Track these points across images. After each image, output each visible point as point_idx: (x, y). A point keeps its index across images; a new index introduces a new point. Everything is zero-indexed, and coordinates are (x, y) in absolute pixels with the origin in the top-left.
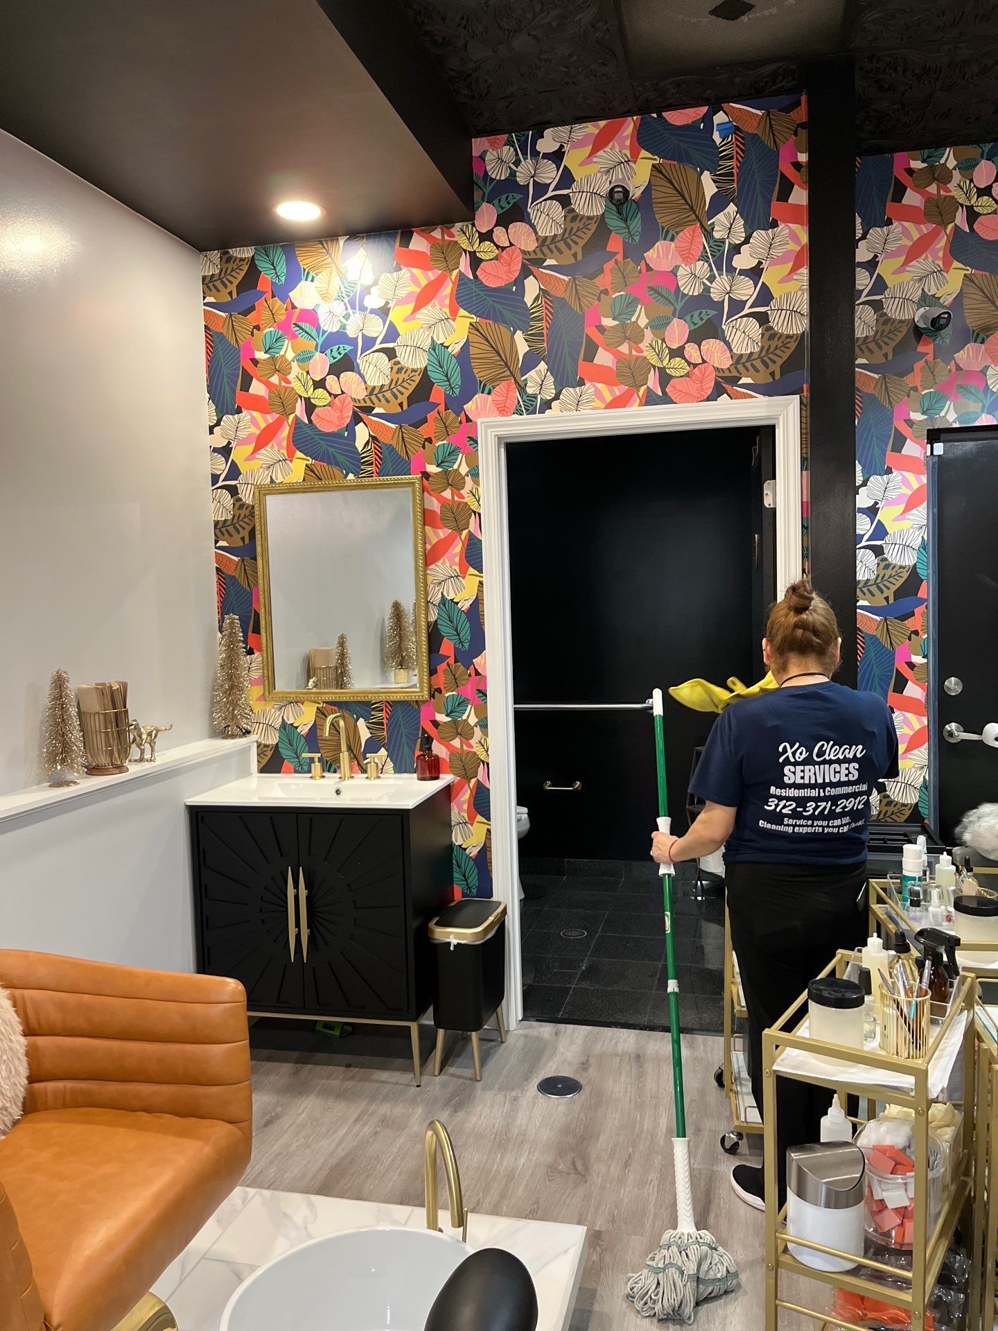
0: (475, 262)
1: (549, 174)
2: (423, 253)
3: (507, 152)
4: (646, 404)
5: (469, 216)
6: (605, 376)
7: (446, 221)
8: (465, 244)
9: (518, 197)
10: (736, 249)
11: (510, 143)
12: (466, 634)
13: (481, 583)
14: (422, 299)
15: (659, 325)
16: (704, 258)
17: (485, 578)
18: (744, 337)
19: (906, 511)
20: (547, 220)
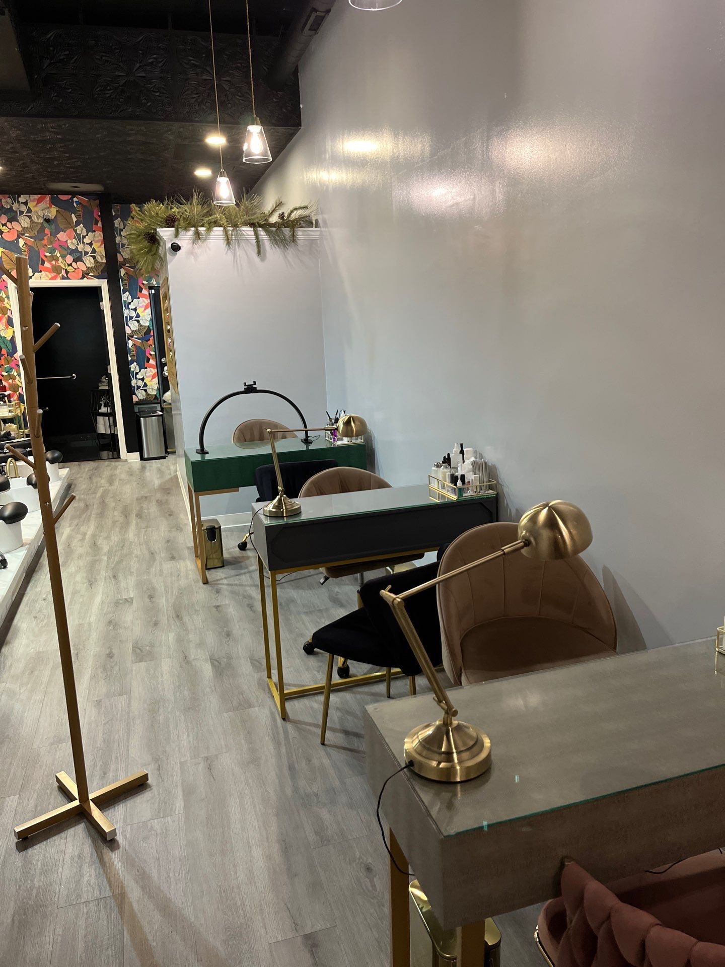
1: (24, 208)
3: (9, 200)
4: (62, 279)
6: (47, 270)
9: (13, 214)
10: (84, 237)
11: (10, 197)
12: (10, 347)
13: (13, 332)
15: (63, 257)
16: (75, 238)
17: (15, 329)
18: (89, 262)
19: (145, 310)
20: (24, 222)
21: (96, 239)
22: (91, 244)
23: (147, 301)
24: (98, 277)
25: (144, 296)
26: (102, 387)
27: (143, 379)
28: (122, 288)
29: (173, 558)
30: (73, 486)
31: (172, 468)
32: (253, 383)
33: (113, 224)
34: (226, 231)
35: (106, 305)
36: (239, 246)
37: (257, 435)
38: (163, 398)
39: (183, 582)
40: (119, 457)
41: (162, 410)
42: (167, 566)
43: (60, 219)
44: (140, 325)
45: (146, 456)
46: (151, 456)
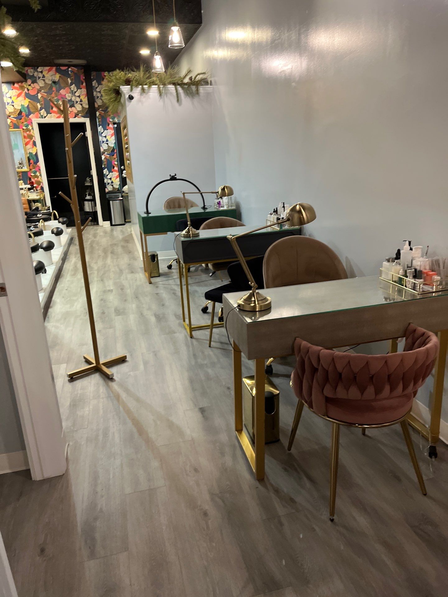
0: (28, 90)
1: (40, 75)
2: (17, 87)
3: (32, 70)
5: (26, 81)
6: (54, 112)
7: (22, 82)
8: (25, 86)
9: (35, 79)
10: (75, 92)
11: (32, 69)
12: (35, 159)
13: (37, 149)
14: (19, 96)
16: (70, 93)
17: (38, 148)
18: (78, 107)
19: (111, 137)
20: (41, 83)
21: (83, 93)
22: (79, 96)
23: (113, 132)
24: (84, 117)
25: (110, 128)
26: (86, 184)
27: (111, 179)
28: (98, 124)
29: (132, 272)
30: (74, 239)
31: (129, 230)
32: (174, 175)
33: (92, 84)
34: (159, 88)
35: (89, 134)
36: (166, 96)
37: (177, 205)
38: (123, 190)
39: (138, 283)
40: (98, 224)
41: (122, 197)
42: (130, 276)
43: (61, 81)
44: (109, 147)
45: (113, 223)
46: (117, 223)
